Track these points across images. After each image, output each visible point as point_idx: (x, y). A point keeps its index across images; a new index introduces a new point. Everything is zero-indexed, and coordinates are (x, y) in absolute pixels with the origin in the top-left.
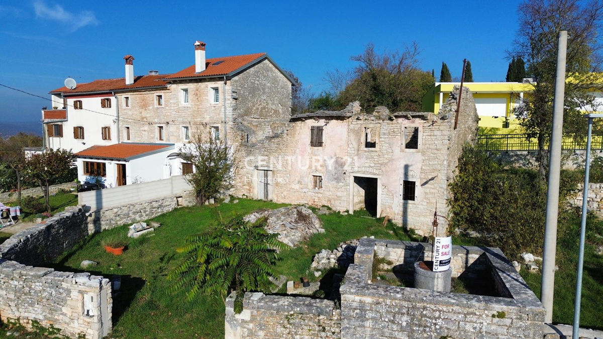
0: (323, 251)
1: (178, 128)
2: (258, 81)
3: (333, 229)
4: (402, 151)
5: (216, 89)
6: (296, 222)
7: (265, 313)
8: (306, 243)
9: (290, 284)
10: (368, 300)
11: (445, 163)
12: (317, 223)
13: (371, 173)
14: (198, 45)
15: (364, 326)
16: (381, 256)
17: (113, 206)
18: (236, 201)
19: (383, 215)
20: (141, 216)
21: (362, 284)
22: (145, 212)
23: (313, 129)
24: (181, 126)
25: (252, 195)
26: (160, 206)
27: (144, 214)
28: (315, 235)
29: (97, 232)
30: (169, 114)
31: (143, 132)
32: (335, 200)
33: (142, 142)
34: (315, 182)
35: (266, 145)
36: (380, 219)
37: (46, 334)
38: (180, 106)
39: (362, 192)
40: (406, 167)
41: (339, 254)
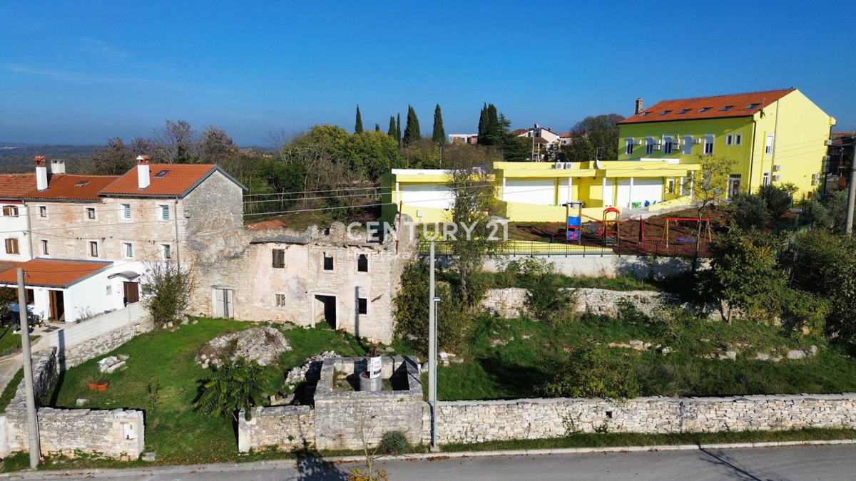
0: (295, 369)
1: (118, 245)
2: (209, 194)
3: (299, 346)
4: (355, 273)
5: (166, 208)
6: (266, 344)
7: (266, 418)
8: (277, 362)
9: (273, 398)
10: (331, 402)
11: (389, 284)
12: (284, 342)
13: (330, 292)
14: (141, 160)
15: (328, 417)
16: (339, 370)
17: (76, 343)
18: (195, 322)
19: (342, 327)
20: (103, 349)
21: (327, 393)
22: (107, 344)
23: (274, 252)
24: (121, 242)
25: (210, 313)
26: (121, 336)
27: (106, 347)
28: (283, 353)
29: (63, 371)
30: (105, 229)
31: (68, 247)
32: (298, 316)
33: (67, 258)
34: (278, 300)
35: (225, 265)
36: (338, 331)
37: (89, 458)
38: (119, 221)
39: (322, 305)
40: (357, 288)
41: (307, 369)
